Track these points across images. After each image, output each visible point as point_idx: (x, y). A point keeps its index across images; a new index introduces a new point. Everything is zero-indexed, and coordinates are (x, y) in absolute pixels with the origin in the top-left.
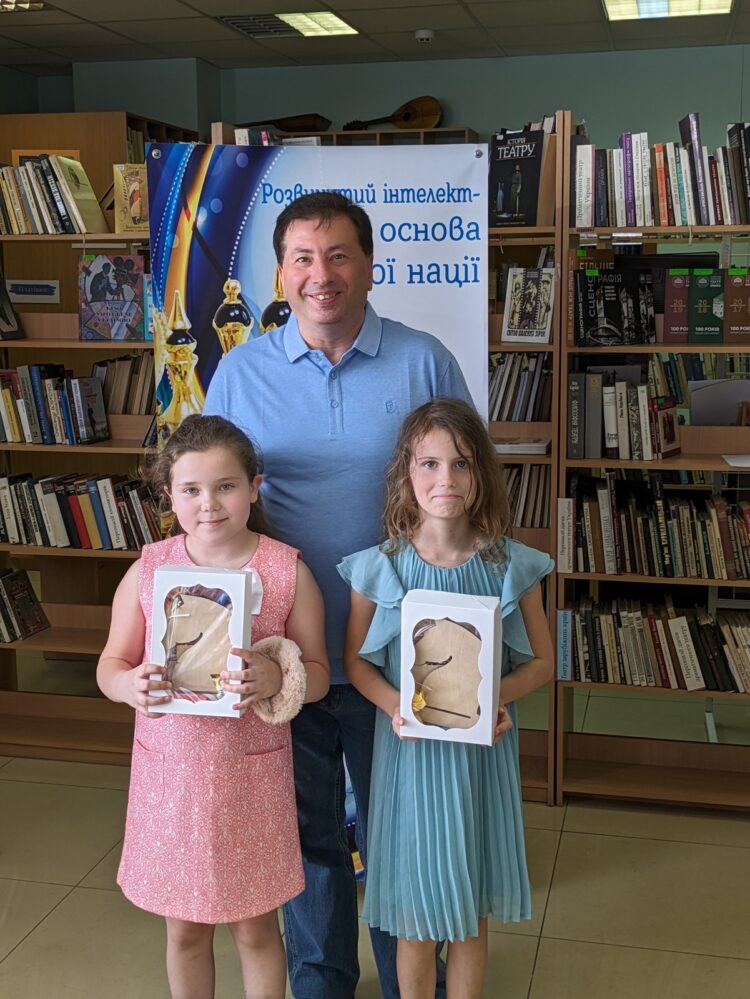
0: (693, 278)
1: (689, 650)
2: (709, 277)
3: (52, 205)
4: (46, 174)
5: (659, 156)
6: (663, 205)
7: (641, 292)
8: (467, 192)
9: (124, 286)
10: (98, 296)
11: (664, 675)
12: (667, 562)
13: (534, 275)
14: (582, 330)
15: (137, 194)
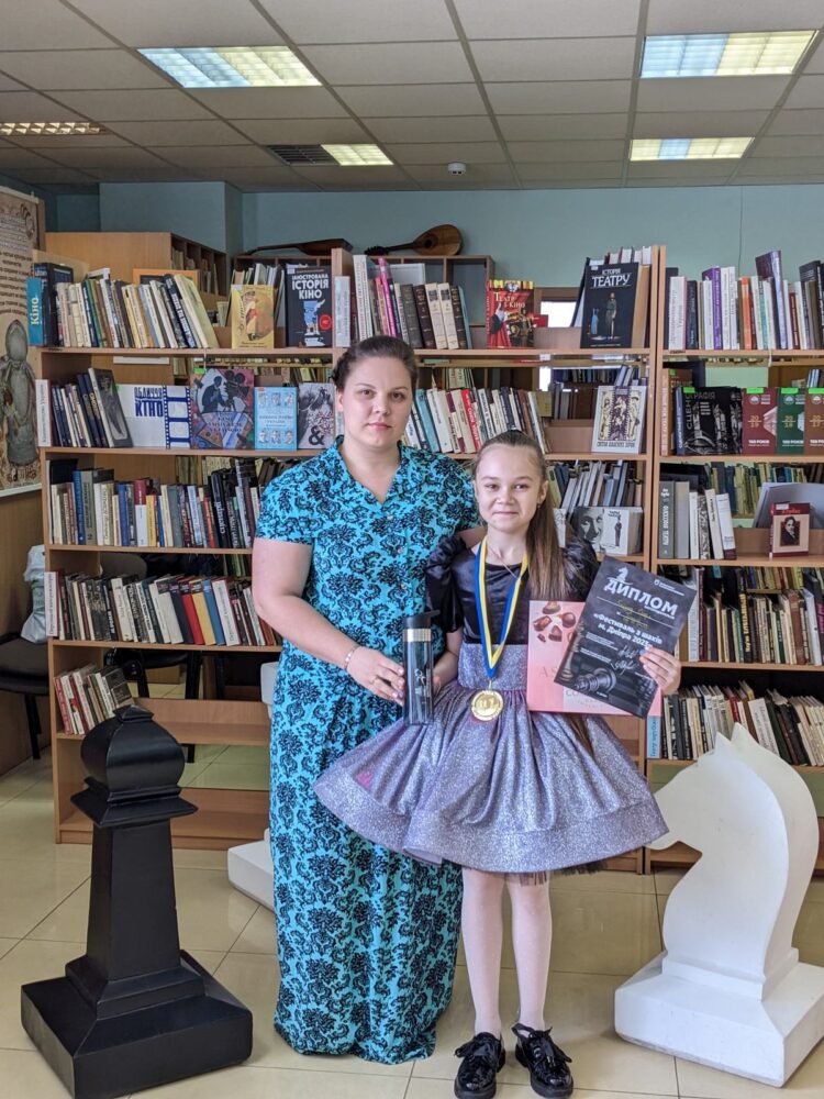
1: (769, 729)
2: (794, 396)
3: (177, 321)
4: (170, 293)
5: (745, 288)
9: (235, 398)
10: (210, 407)
12: (748, 650)
14: (680, 442)
15: (253, 313)
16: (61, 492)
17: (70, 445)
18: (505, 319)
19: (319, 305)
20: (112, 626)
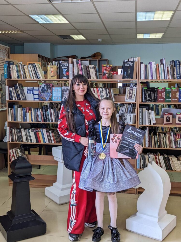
0: (166, 90)
1: (163, 162)
2: (169, 89)
3: (36, 73)
4: (34, 67)
5: (157, 66)
6: (158, 76)
7: (155, 92)
9: (48, 90)
10: (43, 92)
13: (132, 89)
15: (52, 71)
16: (11, 110)
17: (13, 100)
18: (106, 73)
19: (66, 70)
20: (21, 139)
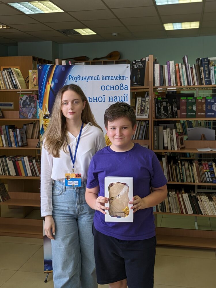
0: (187, 100)
1: (189, 203)
2: (192, 100)
3: (12, 82)
4: (10, 73)
5: (177, 67)
7: (173, 104)
8: (124, 77)
9: (32, 103)
10: (24, 106)
11: (182, 210)
12: (182, 178)
13: (144, 99)
14: (157, 114)
15: (35, 78)
